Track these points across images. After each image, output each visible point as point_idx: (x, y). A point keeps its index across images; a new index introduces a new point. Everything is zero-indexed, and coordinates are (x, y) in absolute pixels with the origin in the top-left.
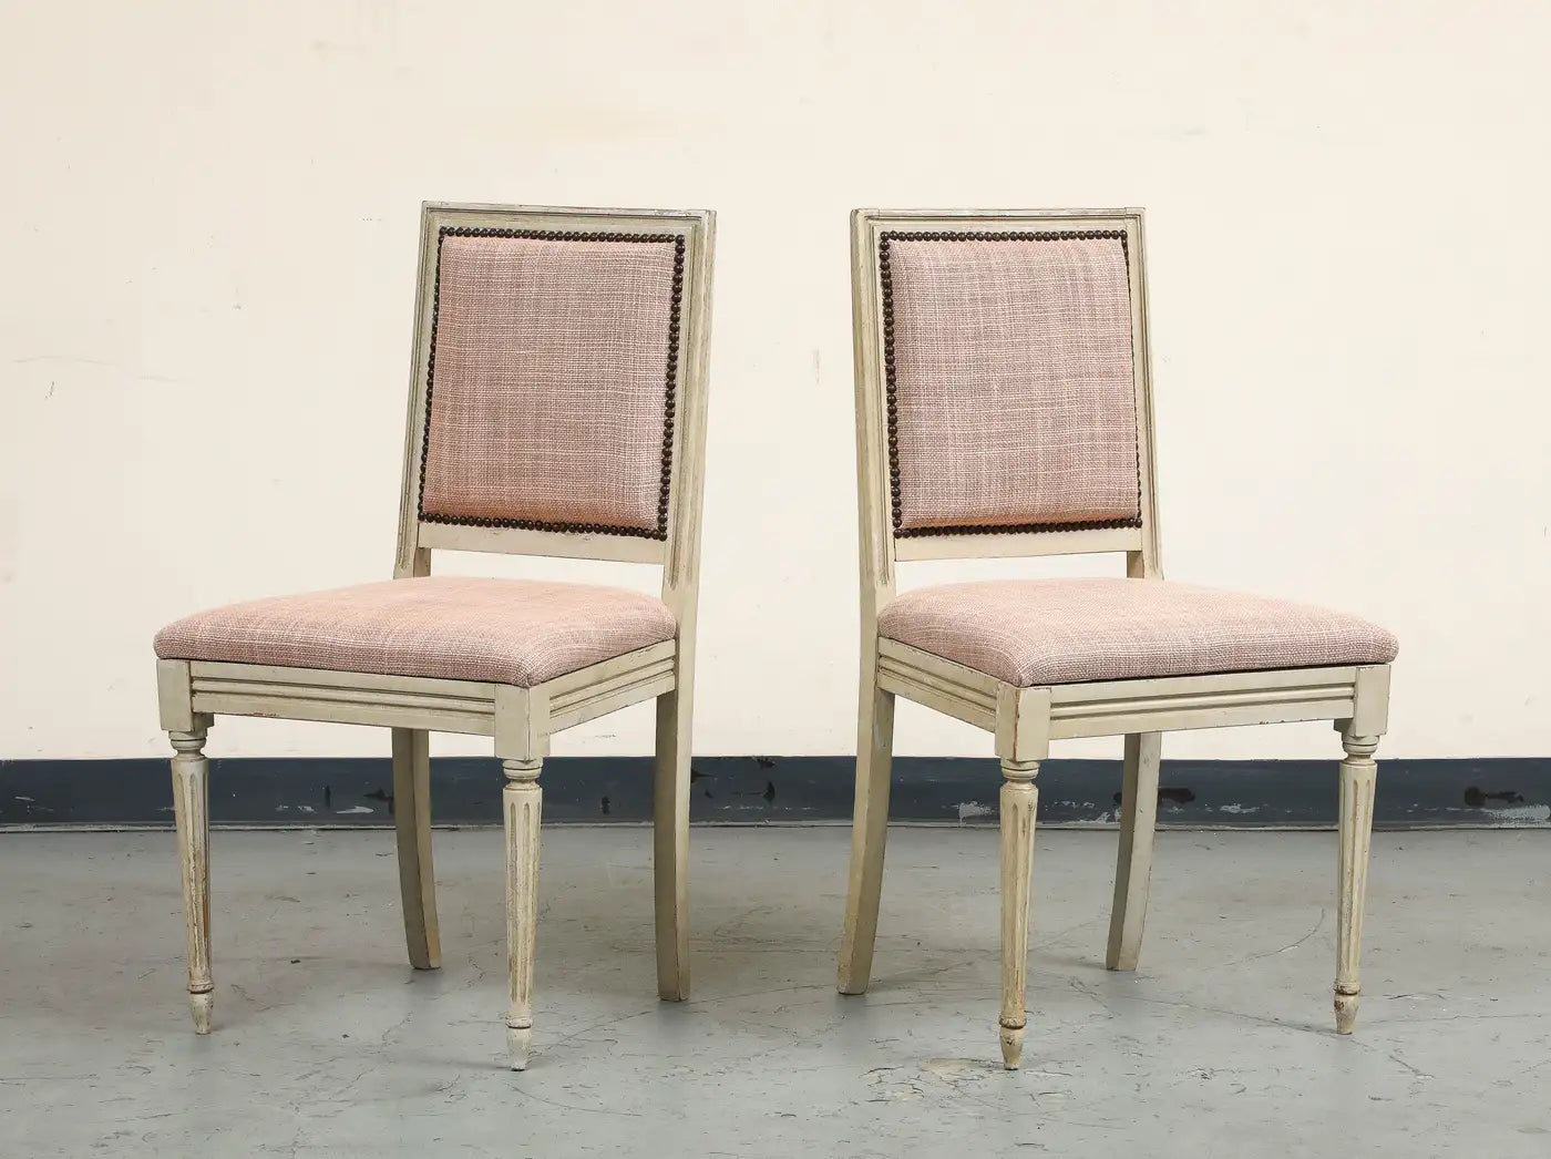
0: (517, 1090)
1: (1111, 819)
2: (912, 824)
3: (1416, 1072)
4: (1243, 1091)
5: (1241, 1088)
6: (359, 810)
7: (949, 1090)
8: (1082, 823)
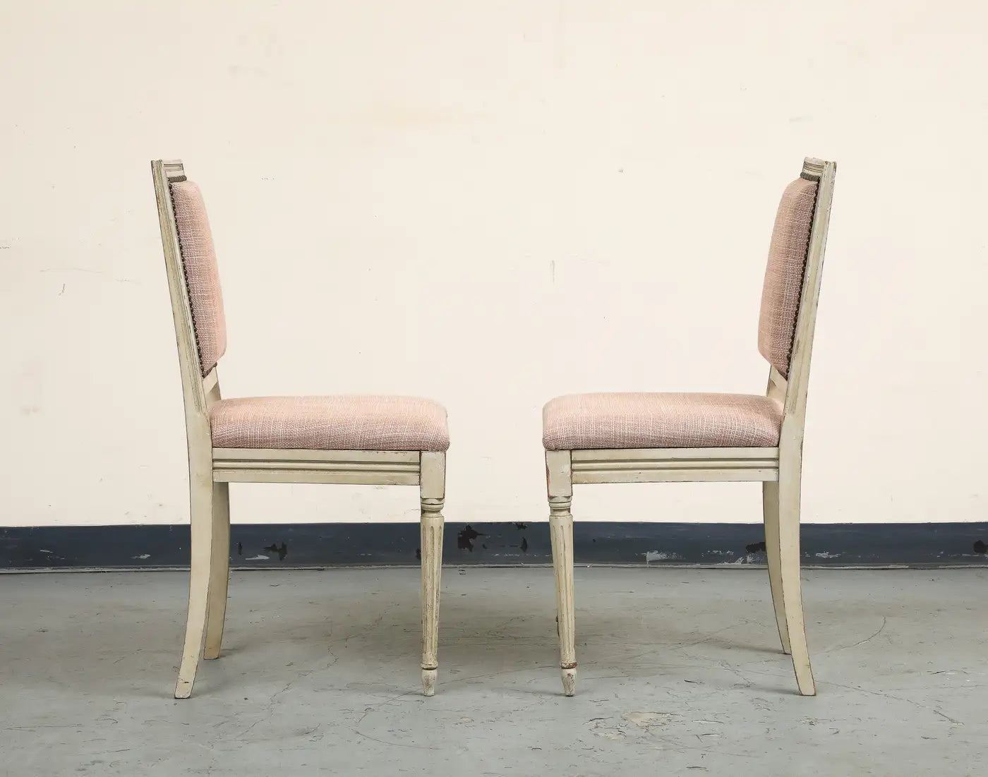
0: (358, 733)
1: (745, 562)
2: (615, 565)
3: (952, 721)
4: (838, 732)
5: (835, 731)
6: (261, 557)
7: (642, 733)
8: (726, 564)
